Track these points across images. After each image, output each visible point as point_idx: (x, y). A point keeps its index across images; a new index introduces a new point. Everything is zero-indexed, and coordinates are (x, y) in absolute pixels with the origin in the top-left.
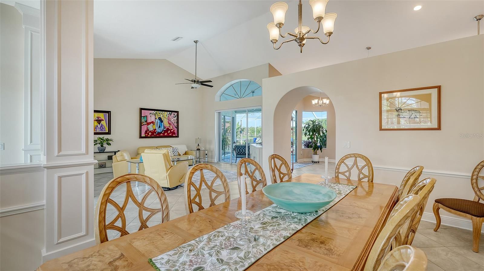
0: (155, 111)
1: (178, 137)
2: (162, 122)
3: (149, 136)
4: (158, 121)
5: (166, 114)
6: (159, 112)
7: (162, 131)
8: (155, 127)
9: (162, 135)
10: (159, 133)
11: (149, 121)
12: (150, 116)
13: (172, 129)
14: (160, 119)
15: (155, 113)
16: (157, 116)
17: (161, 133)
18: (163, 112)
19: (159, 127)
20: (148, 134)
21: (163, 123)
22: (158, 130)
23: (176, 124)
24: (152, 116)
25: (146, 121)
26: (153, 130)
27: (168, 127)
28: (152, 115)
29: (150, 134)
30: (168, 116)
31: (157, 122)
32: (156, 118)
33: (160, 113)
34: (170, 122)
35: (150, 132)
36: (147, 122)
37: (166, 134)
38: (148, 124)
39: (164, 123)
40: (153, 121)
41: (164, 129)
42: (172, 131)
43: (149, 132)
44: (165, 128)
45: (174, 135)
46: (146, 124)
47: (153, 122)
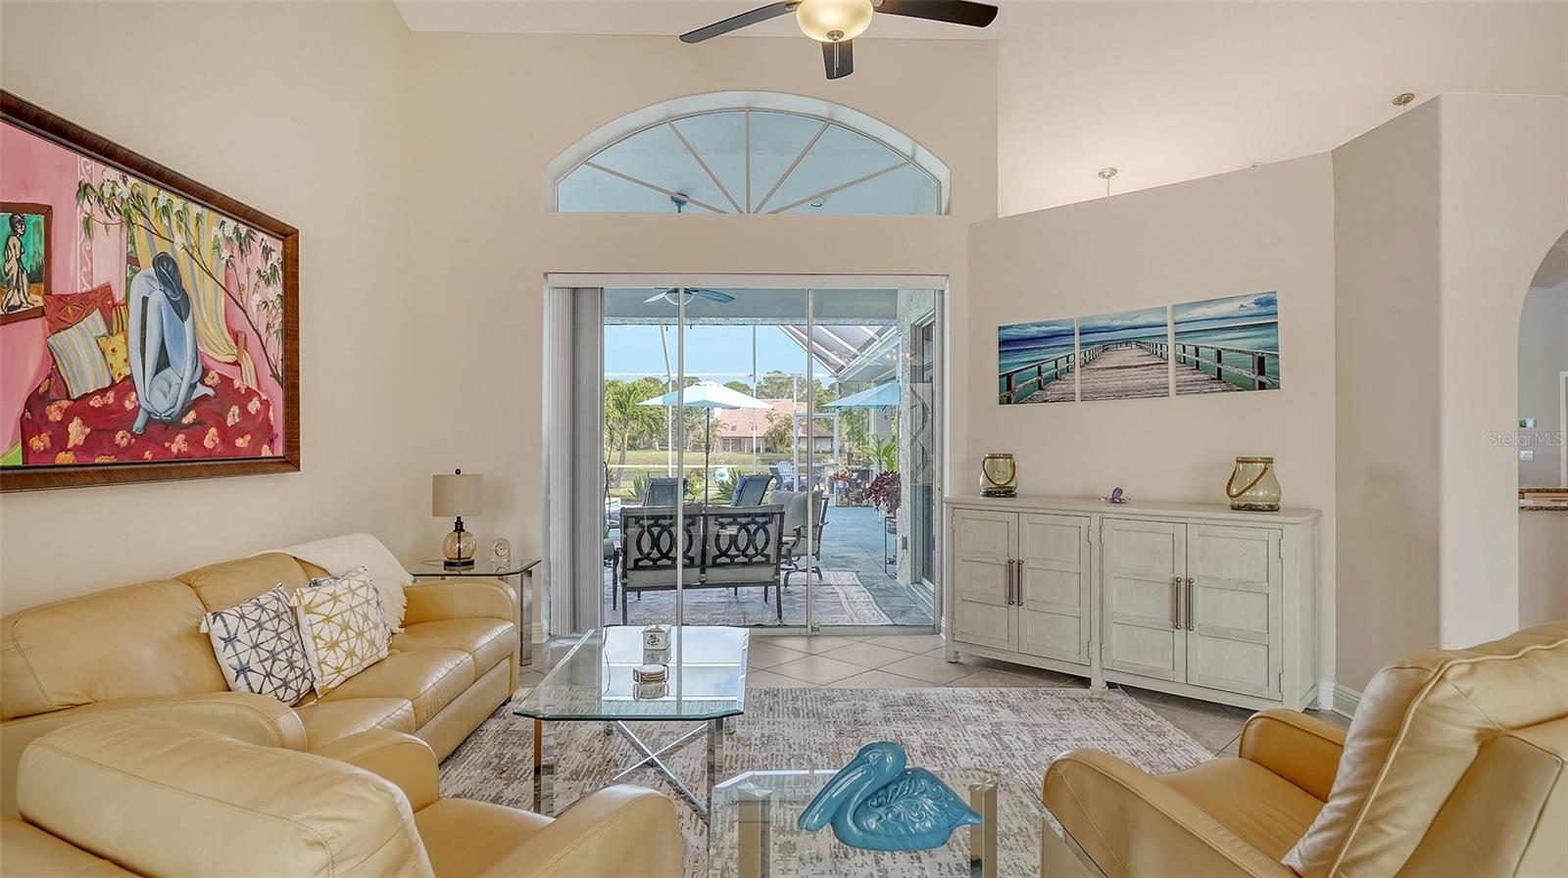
0: (131, 180)
1: (290, 460)
2: (181, 305)
3: (64, 458)
4: (145, 285)
5: (215, 231)
6: (164, 197)
7: (184, 412)
8: (121, 354)
9: (179, 444)
10: (162, 428)
11: (70, 278)
12: (80, 217)
13: (250, 393)
14: (167, 270)
15: (124, 191)
16: (141, 235)
17: (171, 426)
18: (195, 209)
19: (163, 363)
20: (60, 441)
21: (188, 324)
22: (159, 397)
23: (276, 349)
24: (98, 229)
25: (41, 276)
26: (102, 392)
27: (227, 371)
28: (99, 215)
29: (77, 431)
30: (226, 254)
31: (145, 300)
32: (133, 261)
33: (165, 210)
34: (240, 323)
35: (80, 407)
36: (48, 292)
37: (212, 438)
38: (62, 311)
39: (200, 326)
40: (106, 291)
41: (201, 390)
42: (254, 406)
43: (68, 416)
44: (205, 371)
45: (266, 451)
46: (41, 312)
47: (102, 301)
